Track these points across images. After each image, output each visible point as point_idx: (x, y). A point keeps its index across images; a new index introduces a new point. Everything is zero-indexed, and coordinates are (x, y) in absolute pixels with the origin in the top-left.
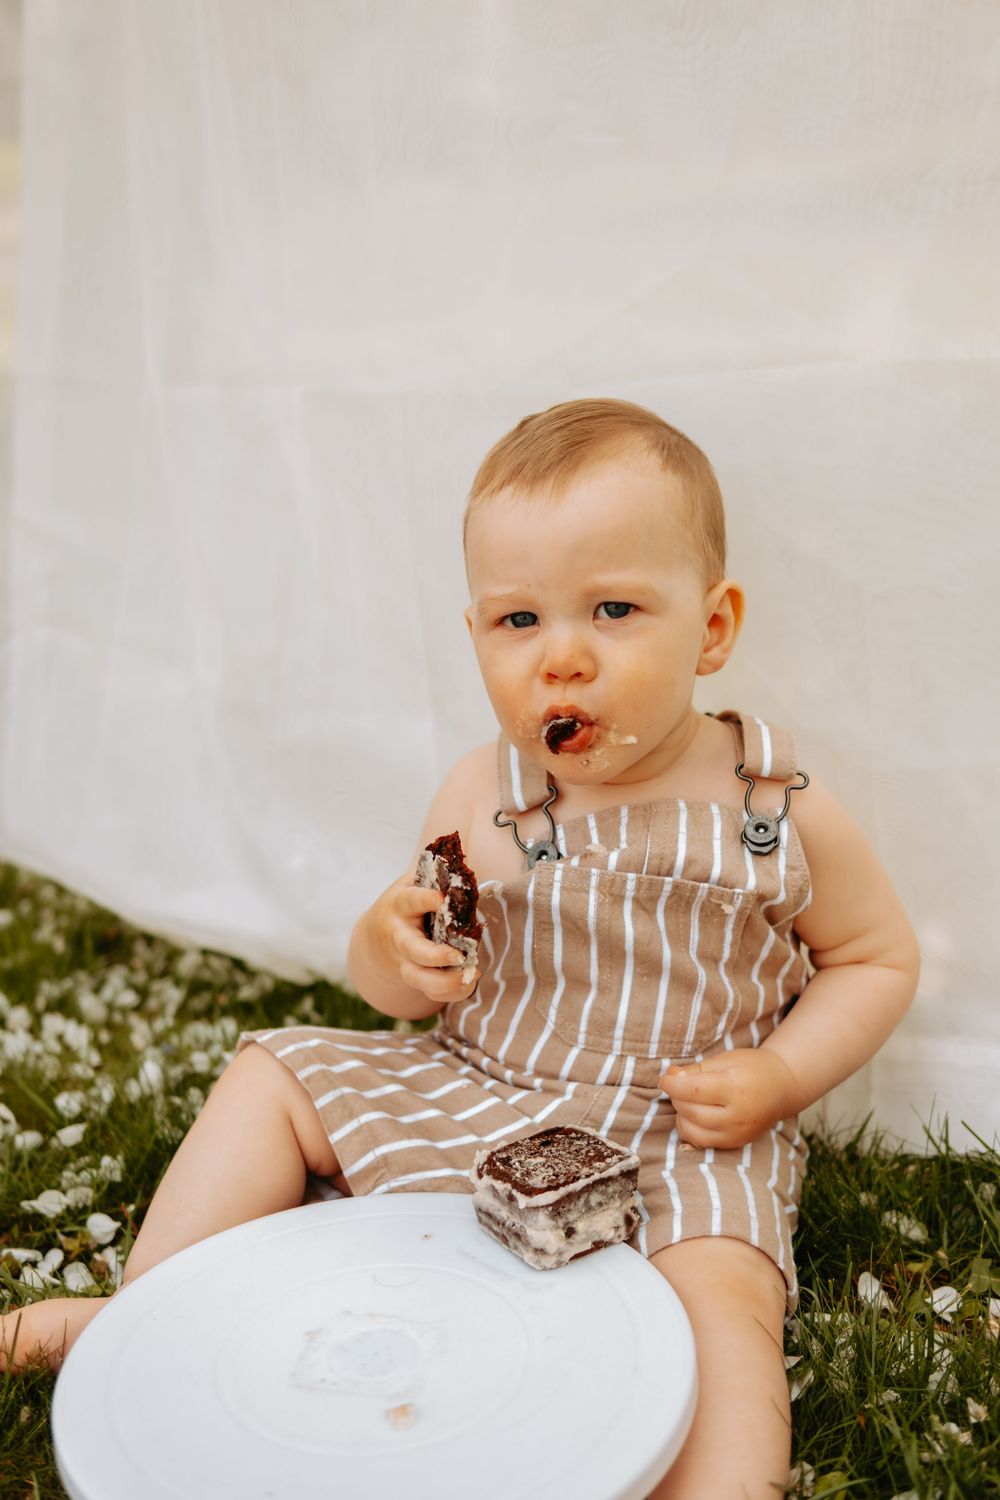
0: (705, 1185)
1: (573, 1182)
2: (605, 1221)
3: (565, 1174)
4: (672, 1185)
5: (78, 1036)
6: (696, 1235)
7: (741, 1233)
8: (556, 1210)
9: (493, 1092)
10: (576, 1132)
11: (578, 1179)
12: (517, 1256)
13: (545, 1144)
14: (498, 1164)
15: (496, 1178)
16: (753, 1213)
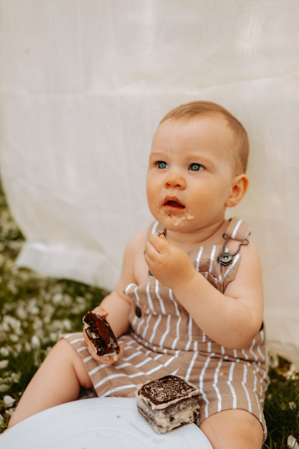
0: (230, 390)
1: (173, 400)
2: (186, 415)
3: (170, 396)
4: (217, 390)
5: (16, 324)
6: (227, 409)
7: (245, 407)
8: (166, 411)
9: (150, 356)
10: (177, 378)
11: (176, 398)
12: (152, 428)
13: (165, 382)
14: (146, 390)
15: (144, 396)
16: (249, 399)
